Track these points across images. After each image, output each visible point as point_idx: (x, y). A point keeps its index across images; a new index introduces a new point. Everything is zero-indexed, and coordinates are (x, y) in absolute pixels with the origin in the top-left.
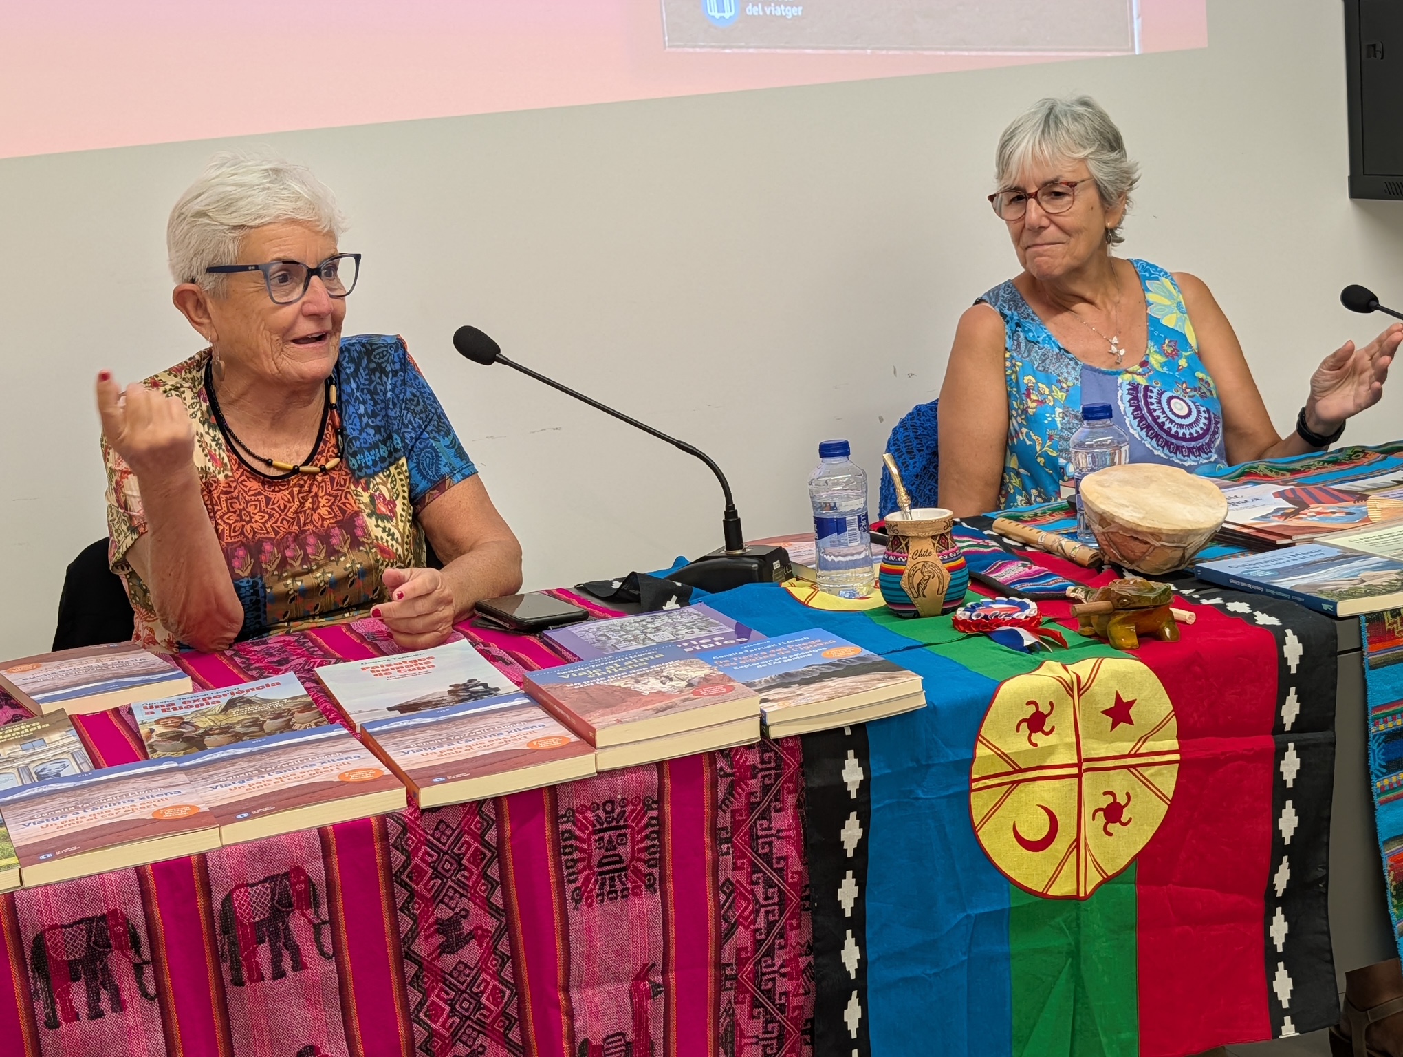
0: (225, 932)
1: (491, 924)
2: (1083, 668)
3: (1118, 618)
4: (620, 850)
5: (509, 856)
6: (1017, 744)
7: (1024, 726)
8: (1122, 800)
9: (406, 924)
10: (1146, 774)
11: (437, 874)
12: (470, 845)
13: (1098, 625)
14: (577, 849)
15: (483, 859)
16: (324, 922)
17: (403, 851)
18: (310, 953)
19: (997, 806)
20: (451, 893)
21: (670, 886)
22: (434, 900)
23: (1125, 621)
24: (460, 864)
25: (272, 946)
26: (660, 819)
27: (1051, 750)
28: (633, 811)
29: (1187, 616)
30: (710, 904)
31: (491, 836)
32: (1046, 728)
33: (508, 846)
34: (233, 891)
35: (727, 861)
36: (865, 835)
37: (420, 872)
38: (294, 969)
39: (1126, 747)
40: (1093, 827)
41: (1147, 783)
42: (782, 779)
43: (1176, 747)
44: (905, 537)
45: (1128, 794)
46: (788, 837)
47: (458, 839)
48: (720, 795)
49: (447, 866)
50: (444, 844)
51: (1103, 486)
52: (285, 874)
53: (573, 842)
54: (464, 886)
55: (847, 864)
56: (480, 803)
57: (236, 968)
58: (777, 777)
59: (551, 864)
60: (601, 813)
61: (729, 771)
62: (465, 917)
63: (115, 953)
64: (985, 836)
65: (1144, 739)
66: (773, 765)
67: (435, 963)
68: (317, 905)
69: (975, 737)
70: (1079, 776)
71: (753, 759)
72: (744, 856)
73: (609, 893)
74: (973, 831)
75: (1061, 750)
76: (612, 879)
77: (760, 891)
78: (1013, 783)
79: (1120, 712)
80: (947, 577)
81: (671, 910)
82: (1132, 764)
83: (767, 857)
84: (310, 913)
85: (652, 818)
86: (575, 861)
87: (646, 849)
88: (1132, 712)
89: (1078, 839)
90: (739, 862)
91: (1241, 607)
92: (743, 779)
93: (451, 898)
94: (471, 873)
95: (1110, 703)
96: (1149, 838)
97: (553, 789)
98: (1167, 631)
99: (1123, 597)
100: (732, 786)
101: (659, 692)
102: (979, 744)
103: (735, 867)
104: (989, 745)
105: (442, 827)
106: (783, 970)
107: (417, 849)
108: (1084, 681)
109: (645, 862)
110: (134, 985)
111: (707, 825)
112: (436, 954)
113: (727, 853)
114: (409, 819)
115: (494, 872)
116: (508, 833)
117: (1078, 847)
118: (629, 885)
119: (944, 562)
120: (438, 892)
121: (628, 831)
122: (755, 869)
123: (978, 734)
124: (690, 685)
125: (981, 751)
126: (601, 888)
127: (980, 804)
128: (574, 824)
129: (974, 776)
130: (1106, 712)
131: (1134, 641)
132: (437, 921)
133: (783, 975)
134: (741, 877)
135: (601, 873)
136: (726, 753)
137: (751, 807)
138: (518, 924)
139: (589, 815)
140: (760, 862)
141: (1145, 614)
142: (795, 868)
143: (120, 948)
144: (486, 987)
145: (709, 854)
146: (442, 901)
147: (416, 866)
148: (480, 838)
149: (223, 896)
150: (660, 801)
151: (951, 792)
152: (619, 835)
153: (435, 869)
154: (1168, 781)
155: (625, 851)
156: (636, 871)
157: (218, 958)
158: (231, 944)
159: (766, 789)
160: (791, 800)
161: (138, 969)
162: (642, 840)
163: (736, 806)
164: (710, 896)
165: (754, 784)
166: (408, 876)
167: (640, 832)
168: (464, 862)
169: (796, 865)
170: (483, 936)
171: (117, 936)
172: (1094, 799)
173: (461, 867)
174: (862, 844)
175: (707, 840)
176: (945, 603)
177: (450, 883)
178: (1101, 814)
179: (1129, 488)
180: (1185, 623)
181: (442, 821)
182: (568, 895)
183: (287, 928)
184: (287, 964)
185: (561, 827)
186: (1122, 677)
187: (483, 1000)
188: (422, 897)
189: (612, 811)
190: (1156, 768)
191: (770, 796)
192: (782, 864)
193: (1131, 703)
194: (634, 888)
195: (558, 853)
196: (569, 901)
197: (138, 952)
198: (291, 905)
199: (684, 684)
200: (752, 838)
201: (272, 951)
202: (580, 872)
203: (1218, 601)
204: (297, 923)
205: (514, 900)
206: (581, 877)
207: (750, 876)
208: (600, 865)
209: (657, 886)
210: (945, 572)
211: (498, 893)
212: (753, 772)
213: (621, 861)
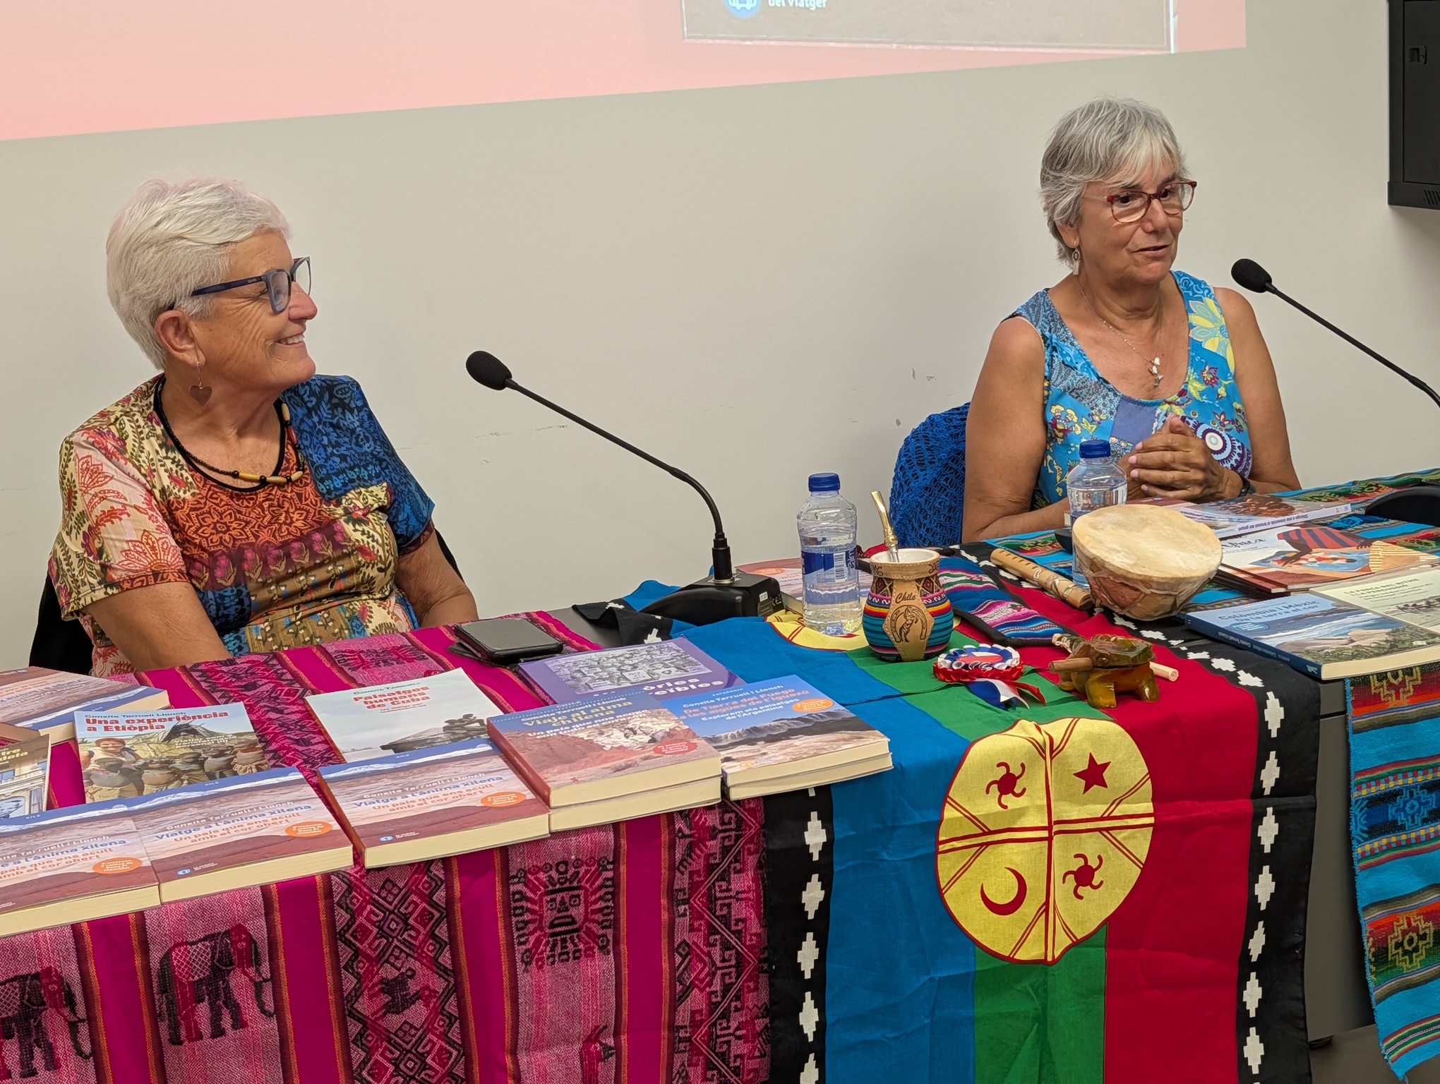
0: (163, 991)
1: (439, 985)
2: (1057, 729)
3: (1096, 676)
4: (573, 912)
5: (458, 916)
6: (987, 806)
7: (995, 787)
8: (1093, 863)
9: (349, 982)
10: (1119, 838)
11: (383, 934)
12: (417, 905)
13: (1077, 681)
14: (528, 910)
15: (430, 919)
16: (266, 980)
17: (347, 909)
18: (250, 1011)
19: (965, 868)
20: (397, 953)
21: (624, 948)
22: (380, 959)
23: (1103, 680)
24: (406, 923)
25: (212, 1006)
26: (615, 880)
27: (1022, 812)
28: (587, 872)
29: (1170, 672)
30: (665, 966)
31: (440, 896)
32: (1017, 790)
33: (458, 907)
34: (172, 949)
35: (683, 923)
36: (827, 897)
37: (365, 932)
38: (234, 1027)
39: (1099, 810)
40: (1063, 890)
41: (1120, 847)
42: (741, 842)
43: (1151, 810)
44: (889, 580)
45: (1100, 857)
46: (747, 899)
47: (405, 898)
48: (678, 856)
49: (393, 925)
50: (390, 903)
51: (1096, 529)
52: (227, 933)
53: (524, 903)
54: (410, 946)
55: (809, 926)
56: (429, 863)
57: (174, 1028)
58: (738, 838)
59: (501, 924)
60: (553, 873)
61: (687, 832)
62: (411, 977)
63: (50, 1011)
64: (951, 898)
65: (1119, 801)
66: (733, 826)
67: (380, 1022)
68: (258, 963)
69: (943, 799)
70: (1049, 839)
71: (713, 820)
72: (702, 918)
73: (560, 954)
74: (940, 893)
75: (1032, 812)
76: (564, 941)
77: (716, 953)
78: (981, 845)
79: (1094, 775)
80: (931, 621)
81: (625, 971)
82: (1105, 827)
83: (725, 919)
84: (251, 971)
85: (607, 879)
86: (526, 923)
87: (600, 910)
88: (1106, 774)
89: (1047, 903)
90: (696, 924)
91: (1224, 664)
92: (702, 840)
93: (397, 958)
94: (418, 932)
95: (1083, 766)
96: (1121, 902)
97: (504, 850)
98: (1147, 690)
99: (1102, 655)
100: (691, 847)
101: (621, 748)
102: (947, 807)
103: (692, 929)
104: (957, 807)
105: (389, 886)
106: (738, 1033)
107: (362, 908)
108: (1056, 743)
109: (599, 923)
110: (69, 1043)
111: (664, 886)
112: (381, 1013)
113: (684, 915)
114: (355, 877)
115: (442, 931)
116: (457, 894)
117: (1047, 911)
118: (581, 946)
119: (928, 606)
120: (384, 952)
121: (581, 892)
122: (712, 930)
123: (947, 795)
124: (653, 741)
125: (949, 813)
126: (552, 949)
127: (946, 866)
128: (526, 885)
129: (941, 838)
130: (1079, 775)
131: (1111, 700)
132: (382, 981)
133: (739, 1038)
134: (697, 939)
135: (553, 935)
136: (685, 814)
137: (710, 868)
138: (467, 985)
139: (542, 876)
140: (717, 924)
141: (1124, 673)
142: (754, 931)
143: (55, 1006)
144: (432, 1048)
145: (665, 916)
146: (387, 961)
147: (361, 925)
148: (428, 899)
149: (161, 955)
150: (616, 861)
151: (917, 854)
152: (572, 896)
153: (380, 928)
154: (1141, 844)
155: (578, 912)
156: (589, 932)
157: (155, 1017)
158: (170, 1003)
159: (725, 850)
160: (752, 861)
161: (73, 1027)
162: (596, 902)
163: (695, 867)
164: (665, 958)
165: (714, 845)
166: (352, 935)
167: (594, 893)
168: (411, 921)
169: (755, 927)
170: (430, 996)
171: (52, 994)
172: (1065, 861)
173: (407, 927)
174: (824, 906)
175: (664, 902)
176: (928, 648)
177: (396, 942)
178: (1071, 877)
179: (1122, 532)
180: (1167, 680)
181: (388, 880)
182: (518, 957)
183: (227, 987)
184: (227, 1022)
185: (512, 888)
186: (1097, 739)
187: (429, 1060)
188: (367, 957)
189: (566, 872)
190: (1129, 831)
191: (730, 858)
192: (741, 926)
193: (1106, 766)
194: (586, 950)
195: (509, 912)
196: (519, 964)
197: (73, 1011)
198: (231, 963)
199: (648, 739)
200: (711, 899)
201: (212, 1010)
202: (531, 933)
203: (1204, 655)
204: (238, 982)
205: (463, 961)
206: (532, 939)
207: (706, 938)
208: (552, 926)
209: (610, 947)
210: (929, 617)
211: (447, 953)
212: (712, 833)
213: (574, 922)
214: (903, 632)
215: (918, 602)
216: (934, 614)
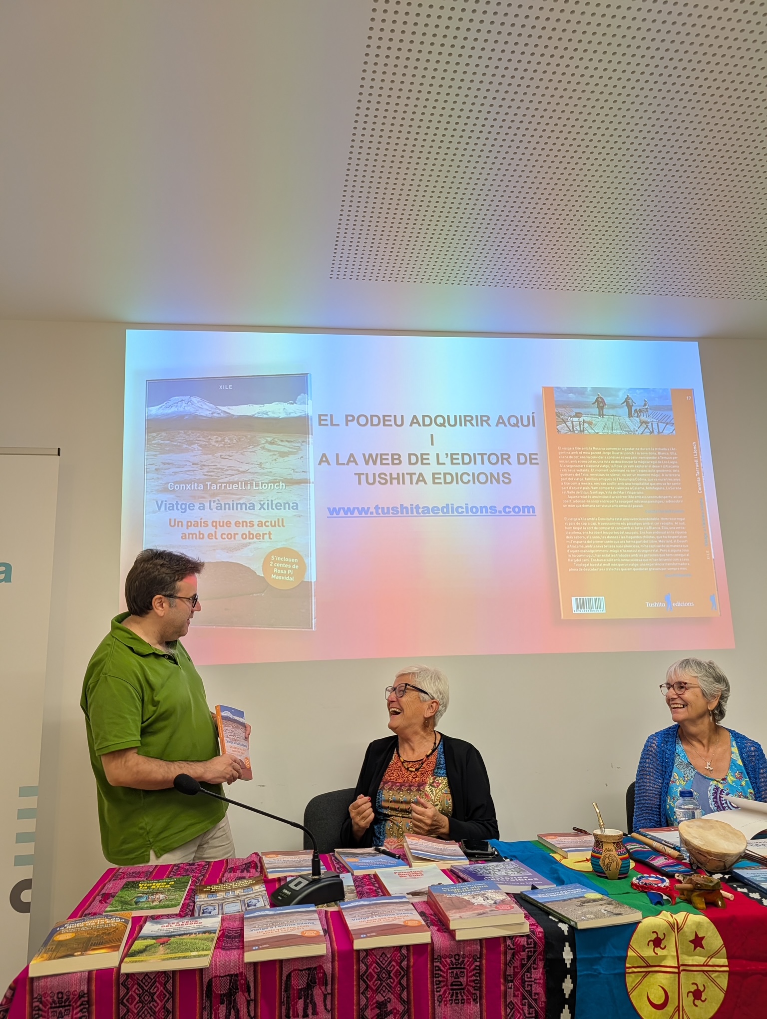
0: (285, 991)
1: (401, 1008)
2: (680, 917)
3: (695, 894)
4: (461, 979)
5: (411, 975)
6: (649, 952)
7: (651, 943)
8: (701, 988)
9: (363, 1001)
10: (713, 976)
11: (379, 979)
12: (395, 967)
13: (687, 895)
14: (441, 975)
15: (400, 975)
16: (328, 994)
17: (365, 964)
18: (321, 1008)
19: (640, 983)
20: (384, 989)
21: (484, 1001)
22: (376, 991)
23: (699, 896)
24: (390, 976)
25: (305, 1001)
26: (480, 966)
27: (664, 958)
28: (468, 961)
29: (729, 895)
30: (503, 1013)
31: (404, 963)
32: (662, 946)
33: (411, 970)
34: (292, 971)
35: (511, 992)
36: (575, 987)
37: (372, 977)
38: (313, 1014)
39: (701, 960)
40: (687, 1001)
41: (713, 981)
42: (536, 954)
43: (727, 964)
44: (602, 842)
45: (704, 986)
46: (539, 983)
47: (390, 963)
48: (508, 959)
49: (384, 975)
50: (384, 965)
51: (689, 827)
52: (315, 968)
53: (439, 972)
54: (390, 987)
55: (566, 1001)
56: (401, 947)
57: (288, 1010)
58: (535, 952)
59: (429, 981)
60: (453, 959)
61: (512, 947)
62: (389, 1002)
63: (240, 993)
64: (634, 997)
65: (712, 957)
66: (532, 946)
68: (326, 985)
69: (627, 946)
70: (679, 973)
71: (523, 941)
72: (519, 990)
73: (455, 1000)
74: (627, 995)
75: (669, 958)
76: (457, 993)
77: (526, 1008)
78: (646, 972)
79: (698, 942)
80: (620, 862)
81: (485, 1014)
82: (706, 971)
83: (530, 992)
84: (323, 988)
85: (476, 966)
86: (440, 982)
87: (474, 981)
88: (703, 942)
89: (678, 1006)
90: (516, 993)
91: (756, 896)
92: (519, 952)
93: (384, 992)
94: (394, 981)
95: (693, 937)
96: (716, 1009)
98: (720, 903)
99: (698, 884)
100: (513, 955)
101: (481, 905)
102: (630, 950)
103: (515, 996)
104: (634, 951)
105: (384, 956)
107: (371, 965)
108: (680, 924)
109: (474, 987)
110: (246, 1010)
111: (502, 973)
113: (511, 988)
115: (404, 982)
116: (412, 964)
117: (679, 1010)
118: (465, 997)
119: (619, 855)
120: (378, 988)
121: (465, 970)
122: (524, 998)
123: (629, 944)
124: (495, 903)
125: (631, 953)
126: (452, 997)
127: (631, 980)
128: (441, 963)
129: (628, 965)
130: (691, 941)
131: (703, 906)
132: (377, 1002)
134: (517, 1001)
135: (452, 989)
136: (510, 937)
137: (523, 966)
138: (413, 1010)
139: (448, 960)
140: (526, 994)
141: (708, 893)
142: (543, 1000)
143: (242, 991)
145: (502, 988)
146: (380, 992)
147: (370, 973)
148: (399, 964)
149: (287, 973)
150: (481, 958)
151: (616, 972)
152: (461, 972)
153: (378, 976)
154: (724, 982)
155: (463, 980)
156: (468, 991)
157: (281, 1003)
158: (288, 997)
159: (529, 958)
160: (541, 964)
161: (248, 1002)
162: (471, 976)
163: (515, 965)
164: (503, 1009)
165: (524, 954)
166: (366, 977)
167: (471, 972)
168: (392, 975)
169: (543, 999)
170: (396, 1013)
171: (242, 985)
172: (687, 986)
173: (390, 977)
174: (573, 992)
175: (502, 981)
176: (619, 874)
177: (384, 984)
178: (691, 994)
179: (701, 830)
180: (729, 899)
181: (383, 953)
182: (436, 998)
183: (312, 994)
184: (310, 1011)
185: (435, 964)
186: (699, 925)
188: (372, 989)
189: (459, 959)
190: (717, 973)
191: (531, 961)
192: (537, 997)
193: (703, 938)
194: (467, 999)
195: (433, 977)
196: (436, 1001)
197: (249, 995)
198: (315, 983)
199: (493, 902)
200: (523, 982)
201: (304, 1004)
202: (442, 987)
203: (745, 890)
204: (317, 992)
205: (412, 998)
206: (442, 990)
207: (521, 1001)
208: (452, 985)
209: (478, 1000)
210: (619, 860)
211: (405, 993)
212: (523, 948)
213: (461, 985)
214: (608, 866)
215: (614, 853)
216: (622, 859)
